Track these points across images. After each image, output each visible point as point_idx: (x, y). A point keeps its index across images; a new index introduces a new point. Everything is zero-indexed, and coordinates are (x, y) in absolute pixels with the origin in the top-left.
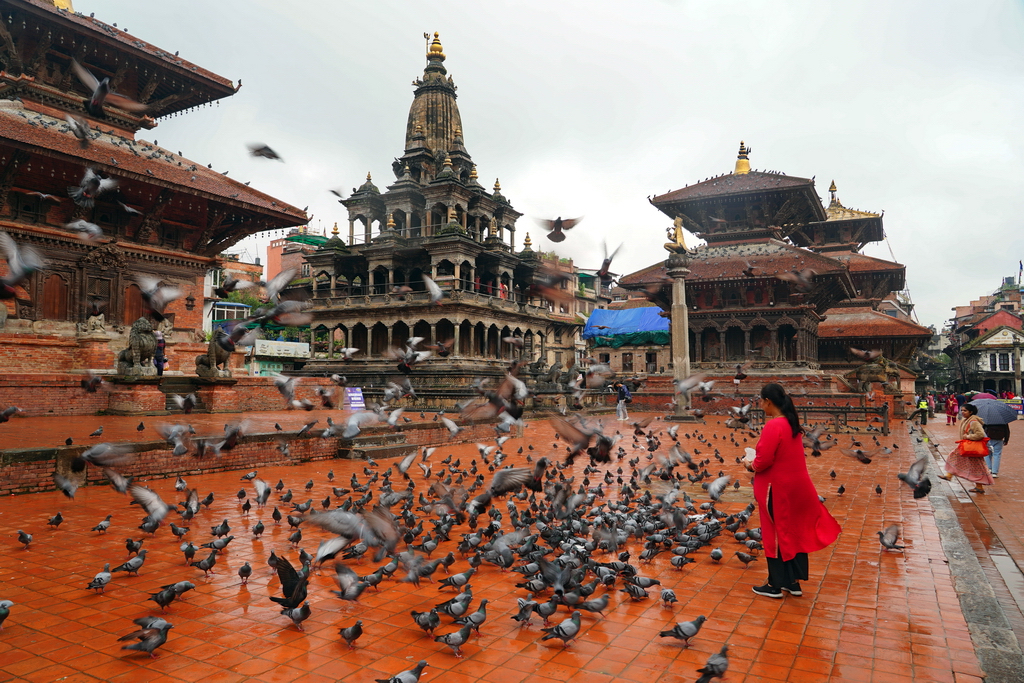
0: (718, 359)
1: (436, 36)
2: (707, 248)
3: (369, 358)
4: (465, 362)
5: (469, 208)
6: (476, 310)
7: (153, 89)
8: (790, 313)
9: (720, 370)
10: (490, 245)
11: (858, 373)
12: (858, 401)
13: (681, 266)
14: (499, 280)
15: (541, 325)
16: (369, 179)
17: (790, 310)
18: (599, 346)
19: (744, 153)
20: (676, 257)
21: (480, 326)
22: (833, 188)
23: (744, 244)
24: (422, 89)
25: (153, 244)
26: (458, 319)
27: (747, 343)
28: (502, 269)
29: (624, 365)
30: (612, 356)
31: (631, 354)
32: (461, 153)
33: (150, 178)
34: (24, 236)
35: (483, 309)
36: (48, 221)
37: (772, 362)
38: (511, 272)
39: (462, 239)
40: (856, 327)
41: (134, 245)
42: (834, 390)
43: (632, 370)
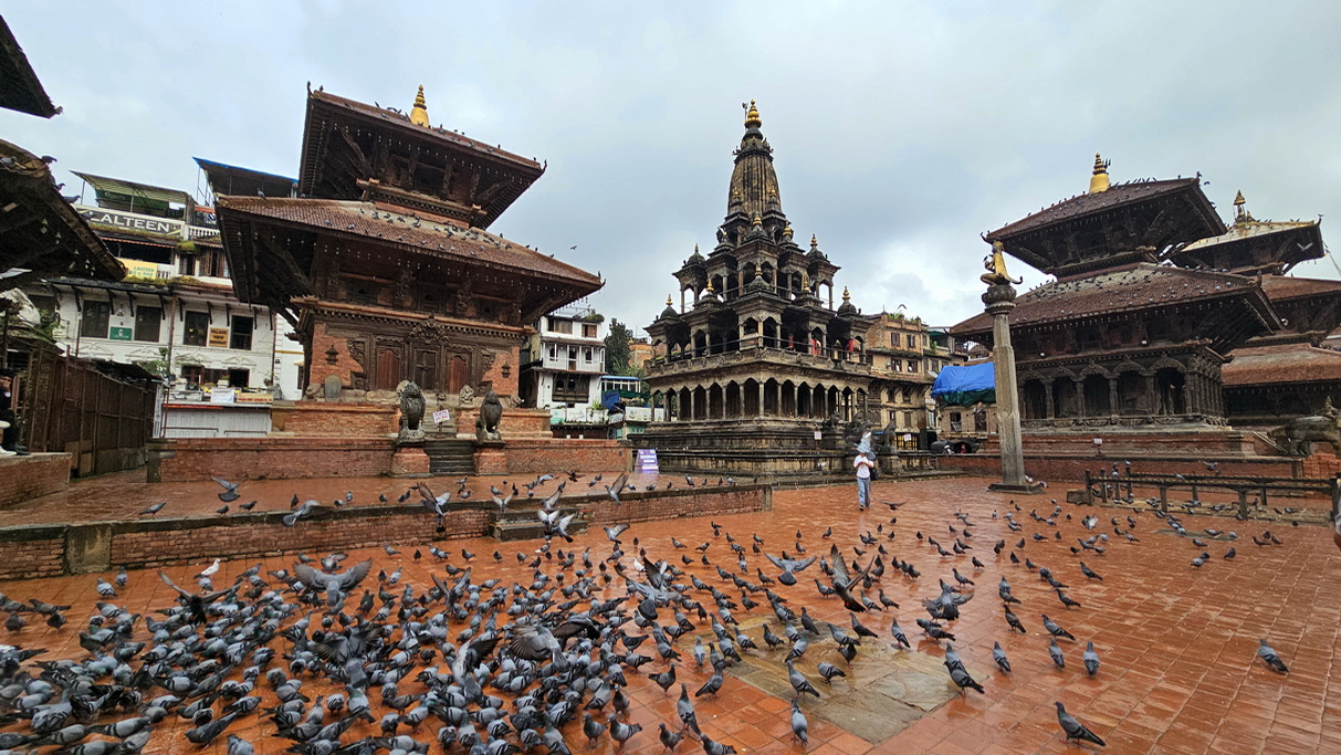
0: (1076, 414)
1: (753, 103)
2: (1056, 284)
3: (693, 421)
4: (770, 422)
5: (780, 265)
6: (782, 369)
7: (478, 180)
8: (1172, 353)
9: (1078, 427)
10: (800, 301)
11: (1289, 429)
12: (1289, 468)
13: (1002, 299)
14: (810, 335)
15: (861, 383)
16: (697, 251)
17: (1172, 350)
18: (949, 405)
19: (1100, 168)
20: (995, 289)
21: (789, 385)
22: (1239, 201)
23: (1105, 274)
24: (741, 155)
25: (470, 318)
26: (762, 377)
27: (1113, 393)
28: (813, 325)
29: (977, 425)
30: (963, 415)
31: (984, 413)
32: (775, 212)
33: (442, 253)
34: (357, 315)
35: (790, 366)
36: (379, 302)
37: (1150, 416)
38: (823, 328)
39: (764, 295)
40: (1286, 370)
41: (451, 319)
42: (1248, 452)
43: (986, 430)
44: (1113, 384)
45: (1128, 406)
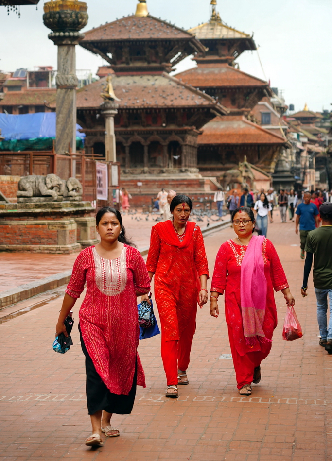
17: (177, 131)
27: (146, 154)
37: (163, 169)
42: (207, 189)
44: (146, 149)
45: (153, 163)
